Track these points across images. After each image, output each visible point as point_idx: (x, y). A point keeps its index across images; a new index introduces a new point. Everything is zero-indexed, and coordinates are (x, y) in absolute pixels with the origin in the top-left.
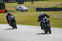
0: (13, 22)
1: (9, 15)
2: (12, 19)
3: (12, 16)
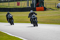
0: (11, 20)
1: (8, 14)
2: (10, 17)
3: (11, 15)
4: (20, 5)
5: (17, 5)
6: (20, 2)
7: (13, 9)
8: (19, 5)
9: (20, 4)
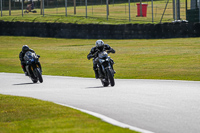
0: (35, 67)
1: (26, 50)
2: (32, 60)
3: (33, 54)
4: (149, 16)
5: (138, 16)
6: (149, 3)
7: (121, 28)
8: (144, 15)
9: (149, 10)
